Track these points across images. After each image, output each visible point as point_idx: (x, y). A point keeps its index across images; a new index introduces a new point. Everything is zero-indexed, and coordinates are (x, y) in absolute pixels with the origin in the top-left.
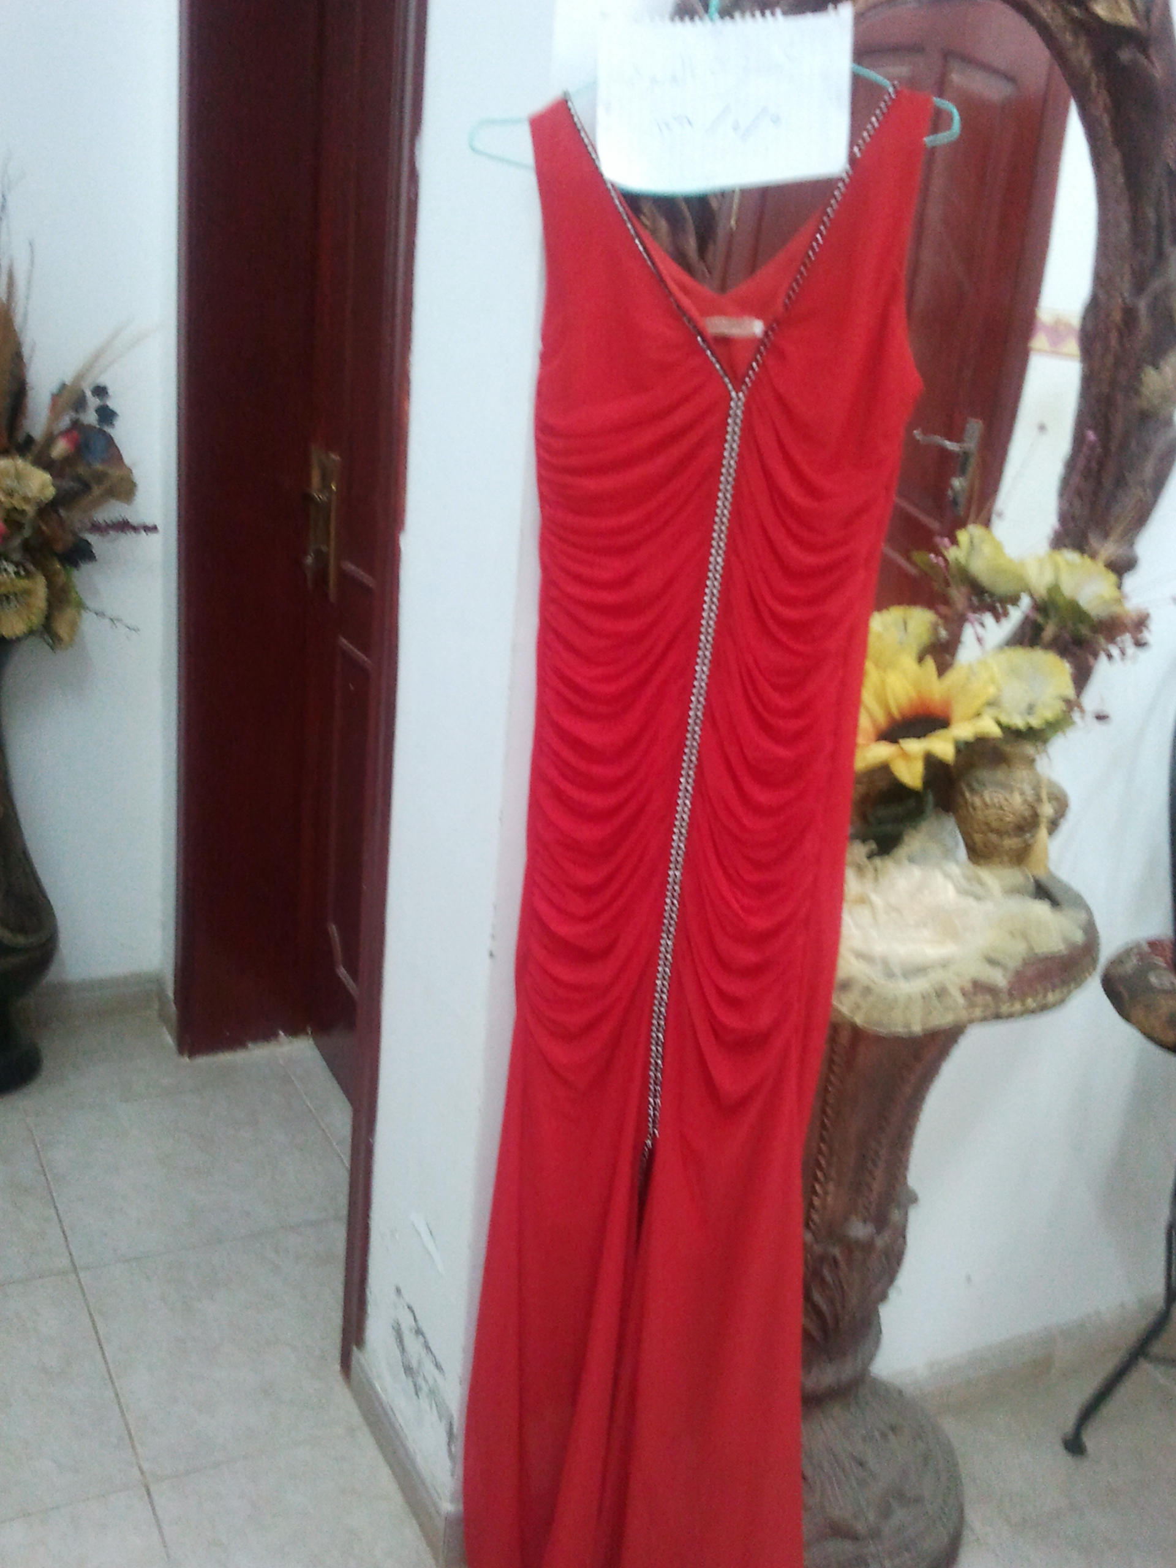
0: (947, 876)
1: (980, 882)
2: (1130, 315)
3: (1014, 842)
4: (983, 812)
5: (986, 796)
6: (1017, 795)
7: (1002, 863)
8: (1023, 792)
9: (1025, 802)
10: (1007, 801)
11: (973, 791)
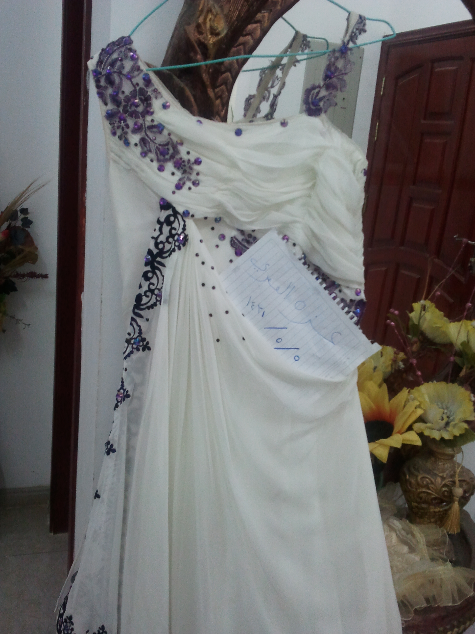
0: (393, 530)
3: (437, 510)
4: (416, 489)
5: (419, 478)
6: (439, 480)
7: (430, 522)
8: (443, 478)
9: (445, 485)
10: (432, 483)
11: (411, 474)
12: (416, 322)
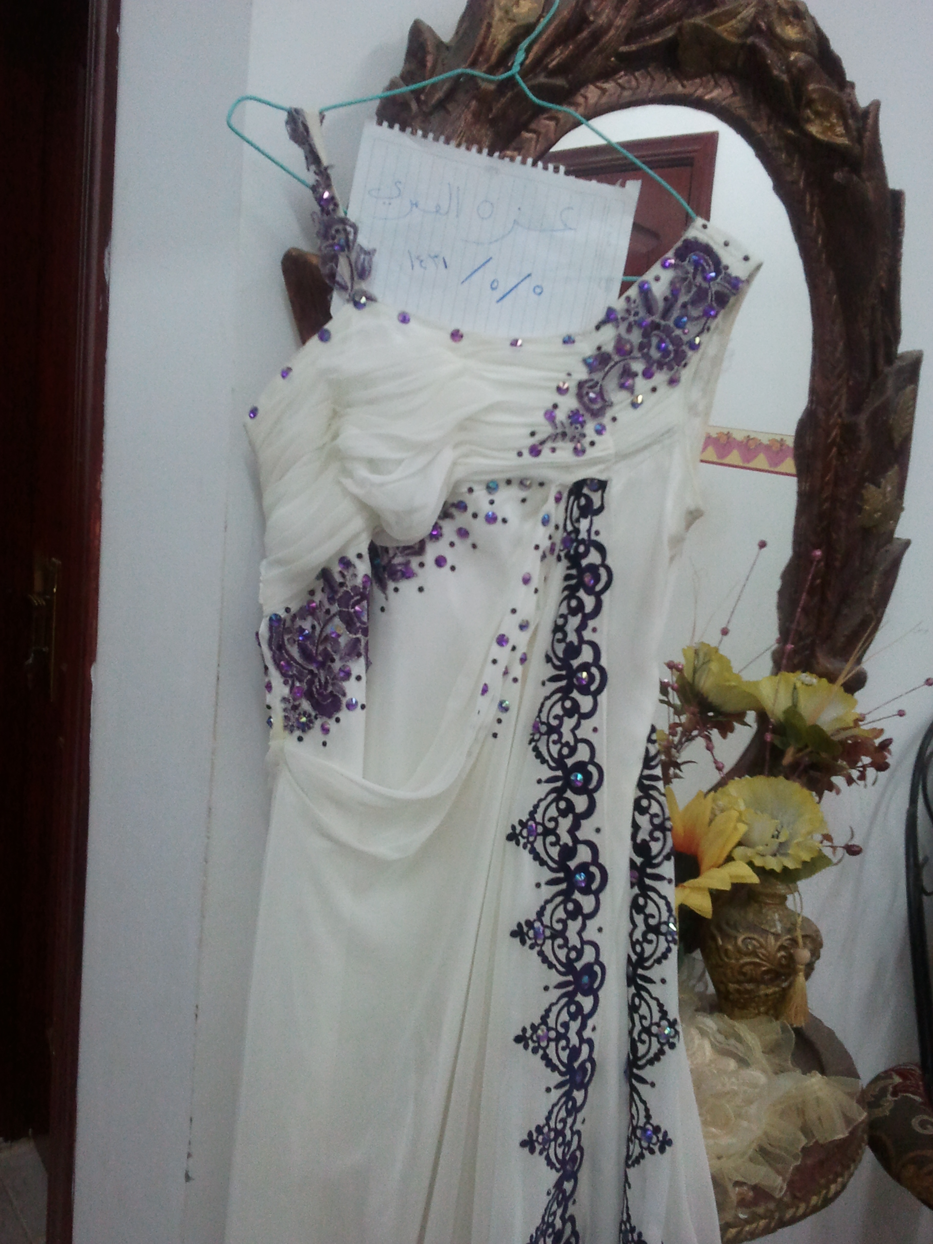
0: (703, 1033)
1: (739, 1039)
2: (849, 431)
5: (739, 941)
6: (772, 939)
7: (759, 1014)
9: (782, 948)
10: (762, 946)
11: (726, 936)
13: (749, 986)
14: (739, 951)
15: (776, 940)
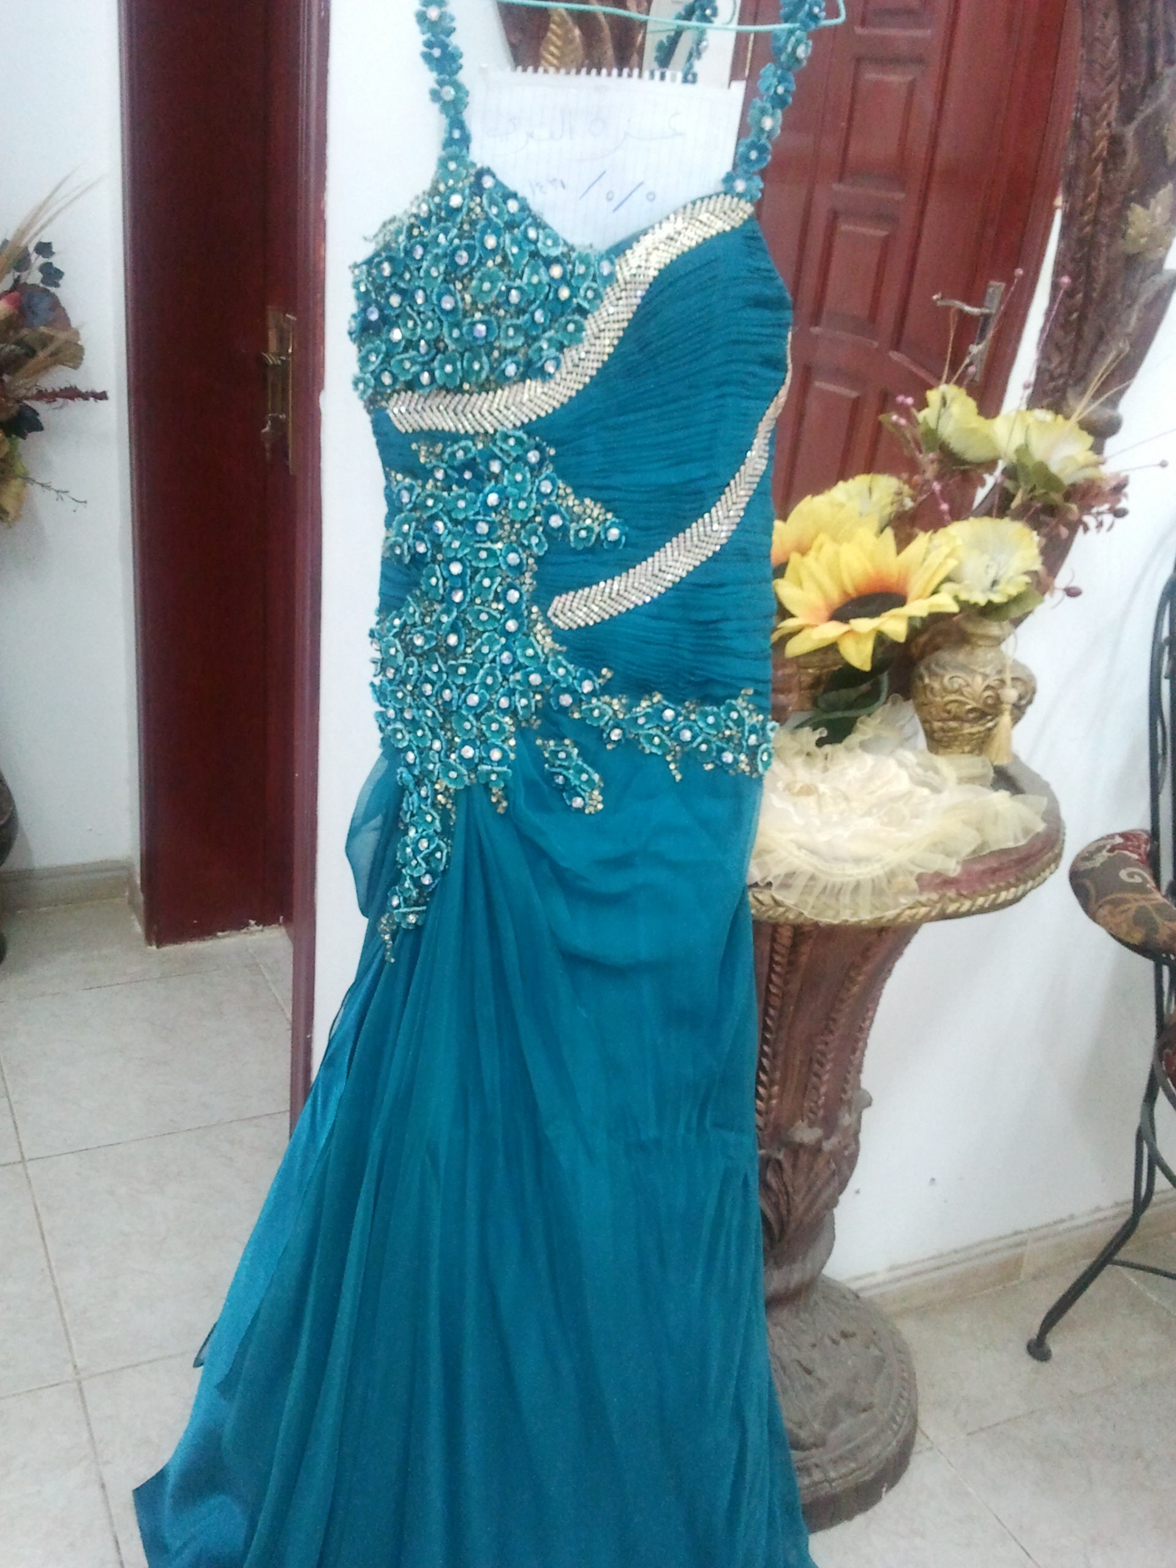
1: (937, 771)
2: (1116, 144)
3: (975, 729)
4: (943, 697)
5: (946, 680)
6: (979, 679)
7: (963, 752)
8: (985, 676)
9: (988, 687)
10: (968, 685)
11: (933, 674)
12: (932, 425)
13: (953, 724)
14: (945, 689)
15: (984, 680)
